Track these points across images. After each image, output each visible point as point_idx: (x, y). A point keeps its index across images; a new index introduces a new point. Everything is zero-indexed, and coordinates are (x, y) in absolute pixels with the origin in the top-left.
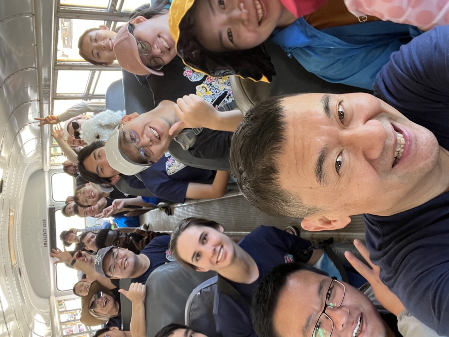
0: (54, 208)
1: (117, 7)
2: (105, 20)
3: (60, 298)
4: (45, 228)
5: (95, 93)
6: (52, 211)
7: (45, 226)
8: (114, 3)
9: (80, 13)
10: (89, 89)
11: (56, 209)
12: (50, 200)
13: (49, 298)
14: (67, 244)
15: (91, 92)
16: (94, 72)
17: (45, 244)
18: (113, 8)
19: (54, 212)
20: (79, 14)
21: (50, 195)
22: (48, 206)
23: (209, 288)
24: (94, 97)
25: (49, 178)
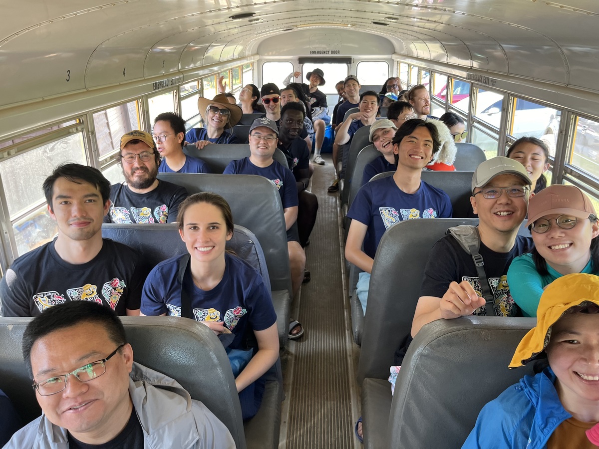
0: (350, 63)
1: (568, 176)
2: (555, 158)
3: (256, 65)
4: (330, 52)
5: (473, 128)
6: (347, 61)
7: (332, 52)
8: (574, 174)
9: (565, 135)
10: (479, 122)
11: (349, 65)
12: (359, 59)
13: (257, 54)
14: (309, 76)
15: (475, 124)
16: (498, 134)
17: (314, 52)
18: (569, 171)
19: (347, 63)
20: (564, 133)
21: (366, 59)
22: (353, 56)
23: (254, 252)
24: (470, 127)
25: (384, 59)
